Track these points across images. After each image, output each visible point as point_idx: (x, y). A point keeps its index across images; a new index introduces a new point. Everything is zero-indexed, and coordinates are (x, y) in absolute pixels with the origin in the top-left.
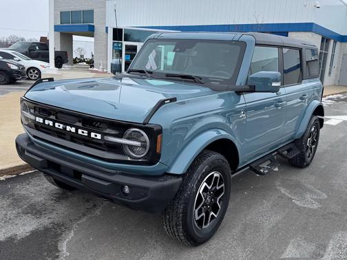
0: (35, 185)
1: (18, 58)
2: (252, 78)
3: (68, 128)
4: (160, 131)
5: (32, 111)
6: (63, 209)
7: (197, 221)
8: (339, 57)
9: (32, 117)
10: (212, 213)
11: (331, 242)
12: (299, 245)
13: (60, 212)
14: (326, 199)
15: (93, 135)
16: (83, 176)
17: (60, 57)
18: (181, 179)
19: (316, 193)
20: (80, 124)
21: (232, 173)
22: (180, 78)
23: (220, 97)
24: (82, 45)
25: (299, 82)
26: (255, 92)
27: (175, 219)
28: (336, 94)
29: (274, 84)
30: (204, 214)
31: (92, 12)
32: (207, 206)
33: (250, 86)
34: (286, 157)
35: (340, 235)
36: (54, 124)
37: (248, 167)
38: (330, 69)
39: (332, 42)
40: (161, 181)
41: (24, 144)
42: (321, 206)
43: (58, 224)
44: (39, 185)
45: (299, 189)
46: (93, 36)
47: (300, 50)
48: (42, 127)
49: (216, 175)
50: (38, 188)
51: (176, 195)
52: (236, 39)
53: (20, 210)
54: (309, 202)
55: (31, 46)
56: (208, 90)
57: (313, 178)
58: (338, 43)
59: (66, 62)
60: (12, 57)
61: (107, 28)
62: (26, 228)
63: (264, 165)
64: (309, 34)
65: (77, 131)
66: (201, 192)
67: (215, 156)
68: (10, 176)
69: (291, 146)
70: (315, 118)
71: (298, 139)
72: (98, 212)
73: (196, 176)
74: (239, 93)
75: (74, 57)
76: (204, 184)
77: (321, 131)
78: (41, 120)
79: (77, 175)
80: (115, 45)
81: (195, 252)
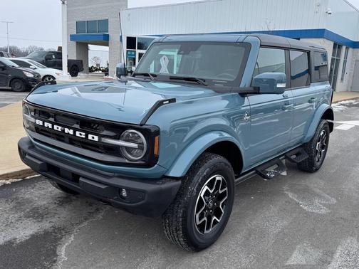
0: (39, 189)
1: (34, 66)
2: (257, 80)
3: (67, 130)
4: (158, 132)
5: (33, 113)
6: (65, 212)
7: (198, 226)
8: (352, 64)
9: (33, 120)
10: (215, 218)
11: (340, 248)
12: (305, 251)
13: (62, 216)
14: (335, 205)
15: (90, 137)
16: (81, 179)
17: (76, 65)
18: (180, 182)
19: (325, 198)
20: (77, 126)
21: (236, 177)
22: (184, 81)
23: (224, 98)
24: (98, 54)
25: (308, 85)
26: (259, 93)
27: (175, 223)
28: (348, 100)
29: (279, 86)
30: (205, 219)
31: (106, 21)
32: (209, 210)
33: (255, 88)
34: (293, 162)
35: (349, 241)
36: (53, 126)
37: (254, 172)
38: (343, 76)
39: (344, 48)
40: (158, 184)
41: (25, 147)
42: (329, 211)
43: (59, 228)
44: (44, 189)
45: (307, 193)
46: (107, 45)
47: (309, 53)
48: (42, 130)
49: (218, 178)
50: (43, 192)
51: (175, 199)
52: (240, 40)
53: (22, 214)
54: (318, 207)
55: (48, 55)
56: (211, 91)
57: (322, 183)
58: (351, 50)
59: (82, 70)
60: (28, 65)
61: (121, 37)
62: (26, 232)
63: (272, 169)
64: (321, 40)
65: (75, 133)
66: (202, 196)
67: (217, 159)
68: (16, 180)
69: (300, 150)
70: (324, 121)
71: (307, 143)
72: (100, 216)
73: (197, 179)
74: (243, 94)
75: (90, 66)
76: (206, 188)
77: (331, 135)
78: (41, 123)
79: (75, 177)
80: (129, 53)
81: (196, 258)
